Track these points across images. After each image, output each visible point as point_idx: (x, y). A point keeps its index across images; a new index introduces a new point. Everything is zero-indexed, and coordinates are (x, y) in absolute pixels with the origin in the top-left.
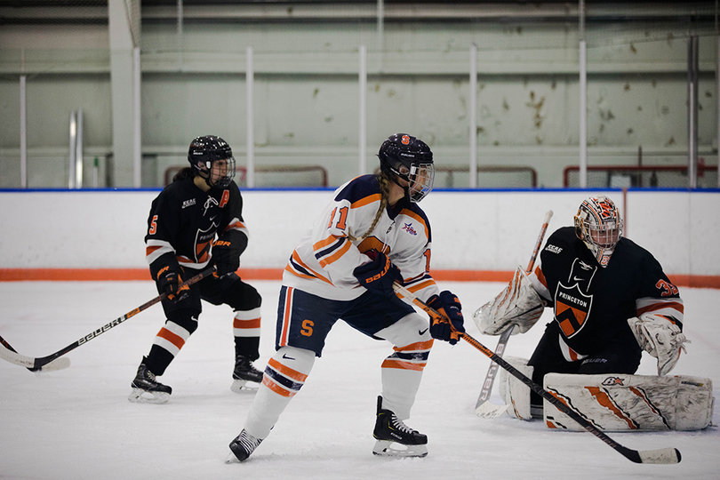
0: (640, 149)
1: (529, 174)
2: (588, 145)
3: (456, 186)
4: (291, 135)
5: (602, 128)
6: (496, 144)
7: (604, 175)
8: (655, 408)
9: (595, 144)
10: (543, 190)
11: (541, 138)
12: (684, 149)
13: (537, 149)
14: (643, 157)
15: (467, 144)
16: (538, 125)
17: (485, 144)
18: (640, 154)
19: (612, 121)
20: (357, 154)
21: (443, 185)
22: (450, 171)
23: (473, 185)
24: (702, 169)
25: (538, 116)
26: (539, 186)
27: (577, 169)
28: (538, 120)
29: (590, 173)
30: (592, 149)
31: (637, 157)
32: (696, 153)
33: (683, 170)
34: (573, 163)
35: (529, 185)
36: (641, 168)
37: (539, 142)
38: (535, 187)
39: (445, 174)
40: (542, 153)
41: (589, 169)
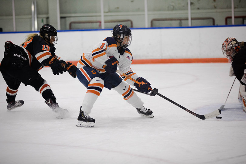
1: (212, 20)
2: (235, 8)
3: (183, 26)
4: (118, 8)
5: (240, 1)
6: (198, 9)
7: (241, 19)
10: (217, 26)
11: (216, 6)
13: (214, 10)
15: (187, 9)
16: (215, 1)
17: (194, 9)
20: (144, 15)
21: (178, 26)
22: (181, 20)
23: (190, 25)
26: (216, 24)
29: (236, 19)
30: (237, 10)
34: (229, 16)
35: (212, 25)
37: (215, 8)
38: (214, 25)
39: (178, 21)
40: (217, 12)
41: (235, 17)
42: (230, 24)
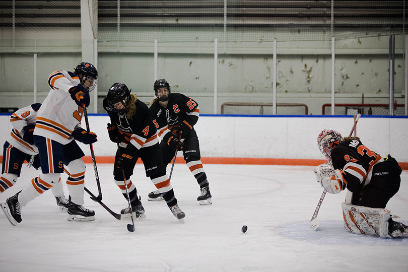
0: (363, 95)
1: (304, 107)
2: (335, 93)
4: (177, 86)
5: (343, 84)
6: (286, 91)
7: (344, 108)
8: (370, 225)
9: (339, 93)
10: (312, 116)
11: (310, 89)
12: (387, 95)
13: (308, 95)
14: (364, 99)
15: (272, 92)
16: (309, 81)
17: (280, 92)
18: (363, 98)
19: (348, 79)
21: (258, 114)
22: (262, 106)
23: (274, 114)
24: (396, 106)
25: (309, 77)
26: (309, 114)
27: (330, 105)
28: (309, 79)
29: (337, 108)
30: (337, 95)
31: (361, 99)
32: (393, 97)
33: (386, 106)
34: (328, 103)
35: (304, 114)
36: (363, 105)
37: (309, 91)
38: (307, 115)
39: (259, 108)
40: (311, 97)
41: (336, 105)
42: (329, 115)
